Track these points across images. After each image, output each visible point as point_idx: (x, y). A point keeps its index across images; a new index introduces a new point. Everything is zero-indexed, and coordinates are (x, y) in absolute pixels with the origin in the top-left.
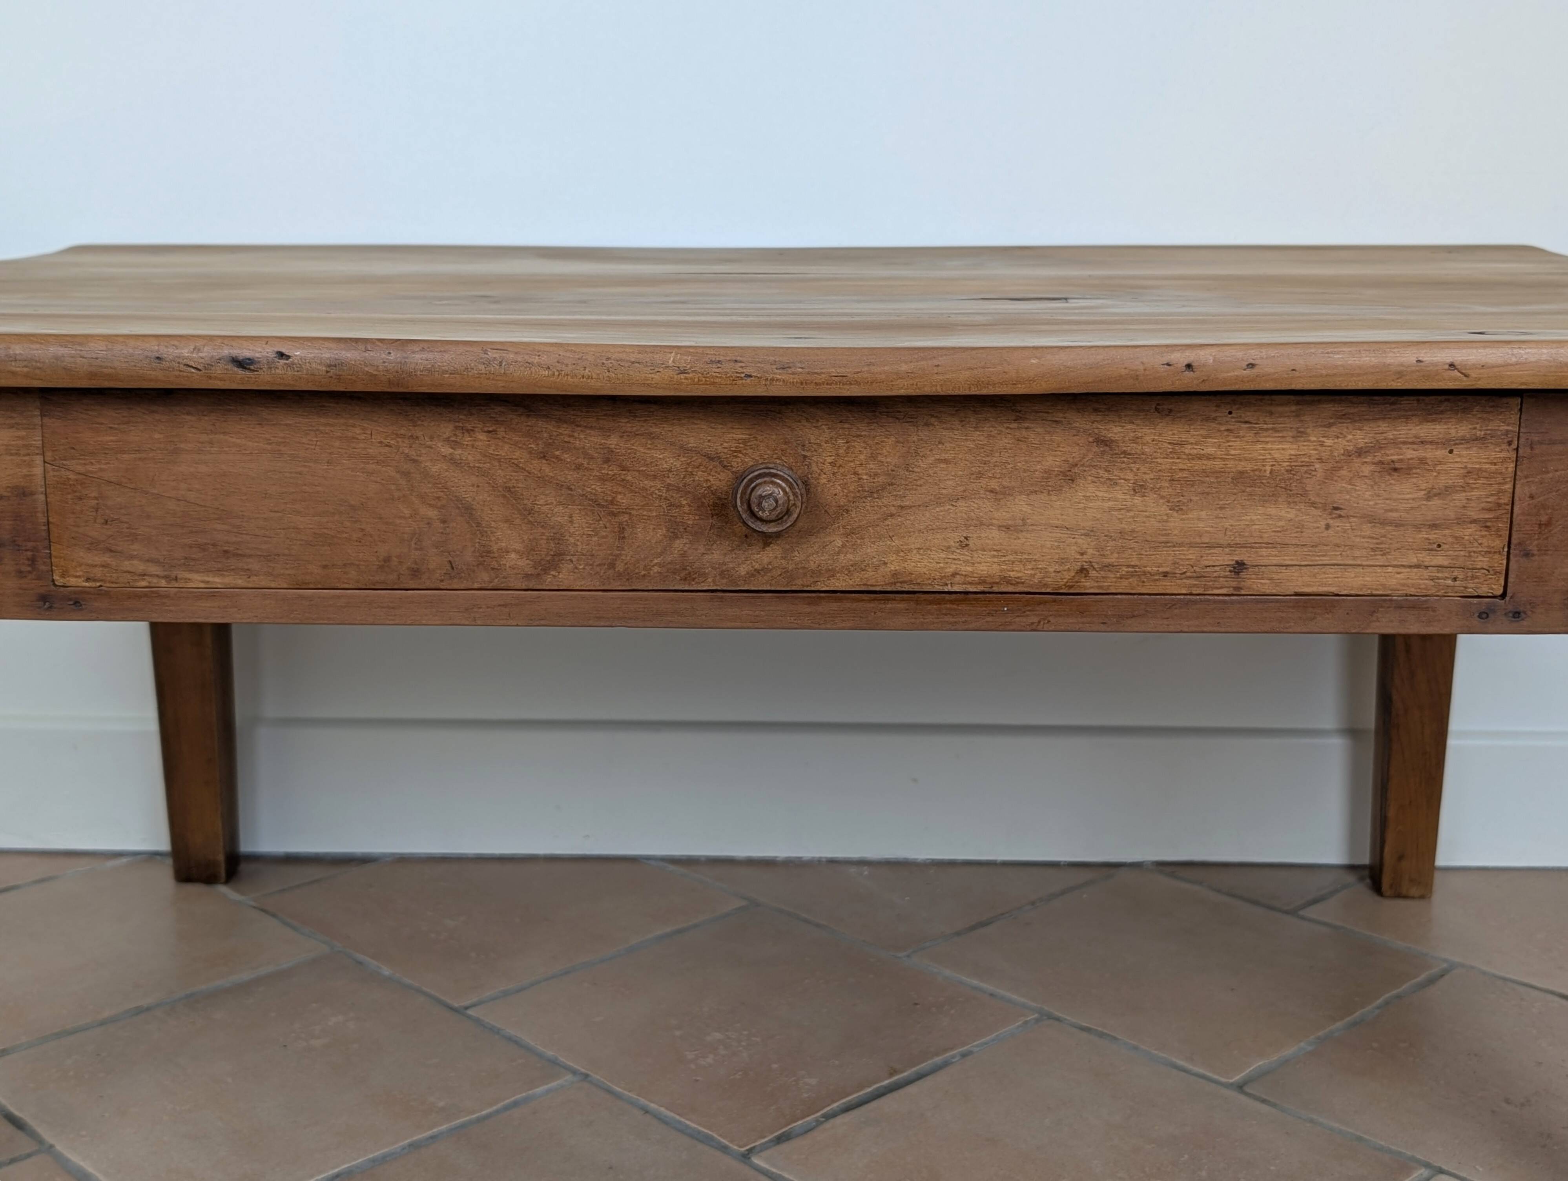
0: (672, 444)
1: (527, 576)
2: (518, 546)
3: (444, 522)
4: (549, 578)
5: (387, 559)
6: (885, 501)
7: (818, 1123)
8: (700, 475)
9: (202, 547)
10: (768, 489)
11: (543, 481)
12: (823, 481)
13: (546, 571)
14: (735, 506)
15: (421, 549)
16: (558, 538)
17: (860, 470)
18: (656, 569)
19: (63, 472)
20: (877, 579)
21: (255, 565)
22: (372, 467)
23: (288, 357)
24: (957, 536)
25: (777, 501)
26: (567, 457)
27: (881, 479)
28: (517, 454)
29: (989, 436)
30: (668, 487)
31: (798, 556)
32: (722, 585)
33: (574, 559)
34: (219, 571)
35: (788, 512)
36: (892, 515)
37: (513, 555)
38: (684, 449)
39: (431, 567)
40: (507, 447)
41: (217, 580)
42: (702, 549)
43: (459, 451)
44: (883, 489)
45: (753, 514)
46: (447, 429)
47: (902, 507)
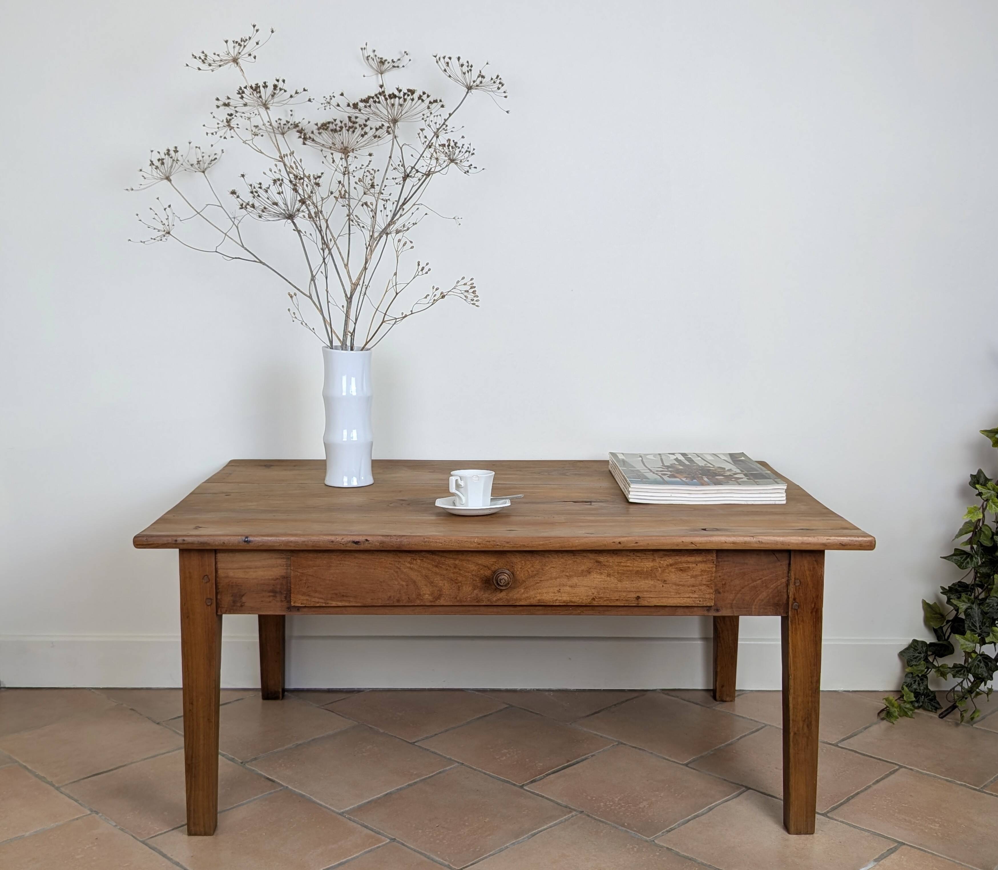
0: (474, 563)
1: (431, 602)
2: (429, 593)
3: (407, 586)
4: (437, 602)
5: (390, 597)
6: (536, 579)
7: (544, 777)
8: (482, 572)
9: (336, 594)
10: (503, 577)
11: (436, 573)
12: (518, 573)
13: (436, 600)
14: (493, 582)
15: (400, 594)
16: (440, 590)
17: (529, 570)
18: (469, 599)
19: (296, 573)
20: (534, 601)
21: (351, 599)
22: (387, 570)
23: (369, 541)
24: (557, 589)
25: (505, 580)
26: (443, 566)
27: (535, 572)
28: (429, 566)
29: (566, 560)
30: (473, 575)
31: (511, 595)
32: (489, 603)
33: (445, 596)
34: (341, 601)
35: (508, 583)
36: (538, 583)
37: (427, 595)
38: (478, 564)
39: (403, 599)
40: (426, 564)
41: (340, 603)
42: (482, 593)
43: (412, 565)
44: (535, 575)
45: (498, 584)
46: (409, 559)
47: (541, 581)
